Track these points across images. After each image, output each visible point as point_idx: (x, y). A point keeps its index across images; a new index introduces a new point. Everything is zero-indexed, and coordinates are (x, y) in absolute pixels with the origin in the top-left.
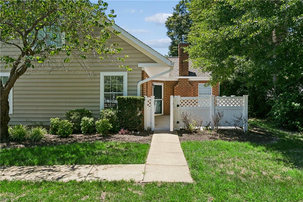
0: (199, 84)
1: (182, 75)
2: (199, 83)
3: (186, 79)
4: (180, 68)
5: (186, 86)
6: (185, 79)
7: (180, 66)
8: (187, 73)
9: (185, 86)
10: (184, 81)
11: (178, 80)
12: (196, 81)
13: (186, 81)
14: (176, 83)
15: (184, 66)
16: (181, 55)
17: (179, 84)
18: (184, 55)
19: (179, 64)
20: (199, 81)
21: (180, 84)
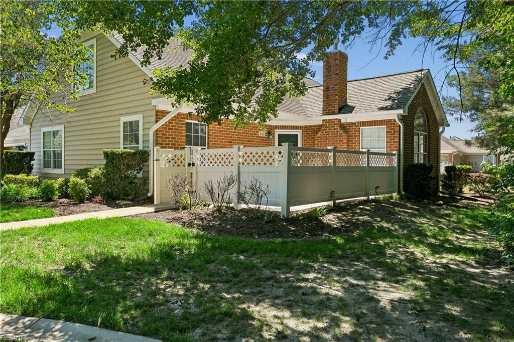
0: (361, 128)
1: (328, 114)
2: (361, 126)
3: (334, 119)
4: (325, 99)
5: (335, 134)
6: (332, 120)
7: (323, 96)
8: (336, 109)
9: (332, 134)
10: (330, 124)
11: (321, 123)
12: (354, 123)
13: (334, 124)
14: (318, 128)
15: (331, 95)
16: (327, 76)
17: (323, 130)
18: (330, 76)
19: (323, 94)
20: (361, 122)
21: (325, 130)
